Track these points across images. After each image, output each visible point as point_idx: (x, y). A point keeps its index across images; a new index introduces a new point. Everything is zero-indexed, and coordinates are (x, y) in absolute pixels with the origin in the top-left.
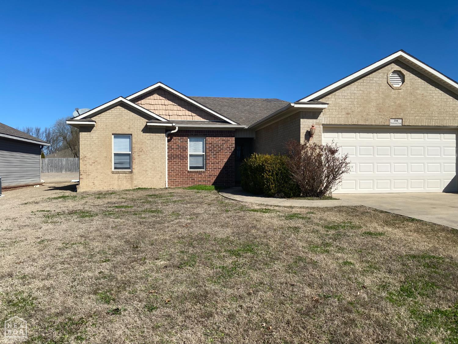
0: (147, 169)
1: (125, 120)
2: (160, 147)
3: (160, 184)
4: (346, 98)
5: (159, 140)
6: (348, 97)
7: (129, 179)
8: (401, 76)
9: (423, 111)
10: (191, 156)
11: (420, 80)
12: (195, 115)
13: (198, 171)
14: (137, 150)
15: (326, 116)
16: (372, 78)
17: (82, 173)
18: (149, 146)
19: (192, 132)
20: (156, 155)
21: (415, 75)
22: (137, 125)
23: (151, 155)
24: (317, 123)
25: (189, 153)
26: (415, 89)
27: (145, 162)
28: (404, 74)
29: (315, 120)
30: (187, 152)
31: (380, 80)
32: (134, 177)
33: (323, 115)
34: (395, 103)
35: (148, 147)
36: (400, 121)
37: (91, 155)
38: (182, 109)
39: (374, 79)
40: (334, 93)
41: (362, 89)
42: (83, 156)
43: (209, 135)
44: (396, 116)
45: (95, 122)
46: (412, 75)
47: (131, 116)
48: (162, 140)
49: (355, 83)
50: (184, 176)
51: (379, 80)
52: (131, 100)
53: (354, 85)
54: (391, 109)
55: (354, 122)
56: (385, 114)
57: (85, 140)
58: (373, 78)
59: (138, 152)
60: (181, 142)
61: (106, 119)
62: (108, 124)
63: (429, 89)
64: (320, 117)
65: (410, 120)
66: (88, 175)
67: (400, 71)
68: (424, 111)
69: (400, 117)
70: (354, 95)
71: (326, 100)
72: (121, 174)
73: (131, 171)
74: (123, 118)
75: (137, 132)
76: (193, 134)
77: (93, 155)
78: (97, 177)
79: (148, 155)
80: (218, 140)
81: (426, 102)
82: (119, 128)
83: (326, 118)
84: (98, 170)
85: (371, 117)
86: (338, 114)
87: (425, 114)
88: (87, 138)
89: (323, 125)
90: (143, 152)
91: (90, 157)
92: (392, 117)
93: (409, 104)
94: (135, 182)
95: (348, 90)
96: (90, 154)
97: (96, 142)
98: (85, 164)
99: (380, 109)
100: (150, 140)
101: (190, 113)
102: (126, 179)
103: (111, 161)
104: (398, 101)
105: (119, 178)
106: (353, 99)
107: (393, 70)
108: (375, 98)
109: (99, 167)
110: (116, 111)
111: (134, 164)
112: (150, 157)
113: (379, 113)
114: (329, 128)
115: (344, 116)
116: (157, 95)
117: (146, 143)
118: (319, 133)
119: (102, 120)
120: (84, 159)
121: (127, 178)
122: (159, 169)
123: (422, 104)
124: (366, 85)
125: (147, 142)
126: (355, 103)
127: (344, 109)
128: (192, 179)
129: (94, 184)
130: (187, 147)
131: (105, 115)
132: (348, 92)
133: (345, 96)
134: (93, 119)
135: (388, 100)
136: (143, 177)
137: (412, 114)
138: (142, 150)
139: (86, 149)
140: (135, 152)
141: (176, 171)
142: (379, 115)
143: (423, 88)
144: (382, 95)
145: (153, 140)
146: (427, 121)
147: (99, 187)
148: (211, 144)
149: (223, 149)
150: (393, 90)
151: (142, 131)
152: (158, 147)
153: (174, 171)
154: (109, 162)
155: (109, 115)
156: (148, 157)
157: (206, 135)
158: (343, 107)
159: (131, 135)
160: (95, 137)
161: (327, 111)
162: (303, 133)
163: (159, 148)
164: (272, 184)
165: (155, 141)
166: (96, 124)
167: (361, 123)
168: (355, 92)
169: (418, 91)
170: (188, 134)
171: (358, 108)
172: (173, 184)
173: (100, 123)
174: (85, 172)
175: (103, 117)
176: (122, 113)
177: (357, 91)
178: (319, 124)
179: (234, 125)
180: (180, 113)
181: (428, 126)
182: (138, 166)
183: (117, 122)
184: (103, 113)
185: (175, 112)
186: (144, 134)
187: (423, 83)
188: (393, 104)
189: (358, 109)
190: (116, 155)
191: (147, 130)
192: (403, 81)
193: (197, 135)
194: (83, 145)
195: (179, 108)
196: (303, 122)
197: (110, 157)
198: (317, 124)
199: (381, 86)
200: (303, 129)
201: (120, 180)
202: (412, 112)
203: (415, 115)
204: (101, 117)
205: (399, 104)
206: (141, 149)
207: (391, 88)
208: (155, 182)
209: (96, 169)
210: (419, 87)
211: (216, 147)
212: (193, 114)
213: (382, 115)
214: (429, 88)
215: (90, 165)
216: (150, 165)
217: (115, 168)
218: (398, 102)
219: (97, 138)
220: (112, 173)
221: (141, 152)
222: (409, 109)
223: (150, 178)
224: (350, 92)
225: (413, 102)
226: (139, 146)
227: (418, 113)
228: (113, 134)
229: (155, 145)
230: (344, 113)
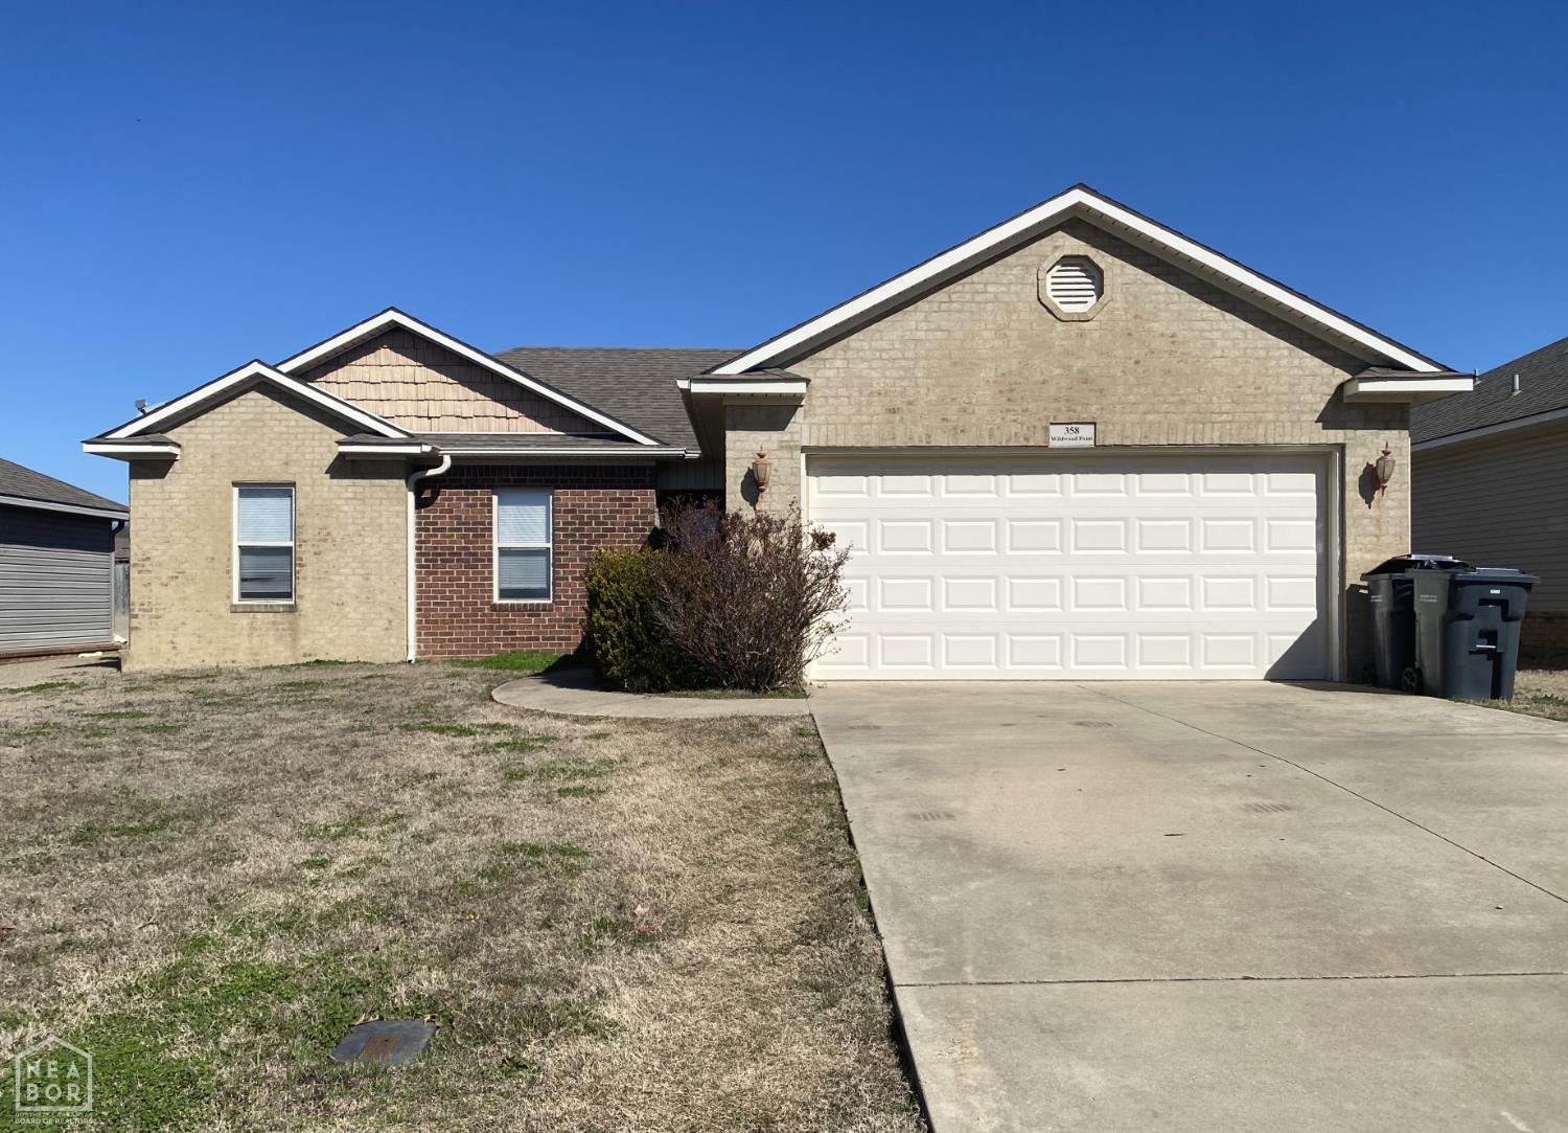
0: (344, 600)
1: (272, 436)
2: (388, 523)
3: (388, 650)
4: (884, 356)
5: (384, 502)
6: (893, 354)
7: (284, 630)
8: (1094, 273)
9: (1174, 395)
10: (503, 552)
11: (1161, 286)
12: (516, 413)
13: (525, 605)
14: (310, 536)
15: (816, 420)
16: (981, 286)
17: (136, 612)
18: (350, 521)
19: (507, 475)
20: (372, 552)
21: (1145, 270)
22: (313, 452)
23: (358, 551)
24: (783, 444)
25: (496, 546)
26: (1145, 316)
27: (338, 574)
28: (1102, 266)
29: (775, 435)
30: (491, 542)
31: (1012, 290)
32: (302, 623)
33: (805, 417)
34: (1068, 368)
35: (346, 525)
36: (1087, 431)
37: (164, 552)
38: (472, 394)
39: (991, 288)
40: (844, 342)
41: (944, 324)
42: (140, 557)
43: (563, 481)
44: (1072, 413)
45: (179, 446)
46: (1132, 271)
47: (293, 423)
48: (395, 502)
49: (920, 303)
50: (477, 621)
51: (1008, 292)
52: (293, 375)
53: (915, 311)
54: (1052, 390)
55: (916, 439)
56: (1030, 407)
57: (147, 505)
58: (986, 285)
59: (315, 543)
60: (468, 506)
61: (213, 434)
62: (220, 451)
63: (1198, 314)
64: (794, 423)
65: (1124, 425)
66: (157, 617)
67: (1086, 257)
68: (1179, 395)
69: (1085, 416)
70: (916, 346)
71: (815, 366)
72: (259, 616)
73: (290, 606)
74: (265, 430)
75: (311, 474)
76: (508, 480)
77: (171, 552)
78: (184, 624)
79: (346, 550)
80: (597, 500)
81: (1186, 363)
82: (254, 464)
83: (814, 428)
84: (186, 602)
85: (978, 419)
86: (859, 413)
87: (1183, 402)
88: (152, 499)
89: (804, 449)
90: (329, 544)
91: (164, 558)
92: (1054, 418)
93: (1121, 369)
94: (306, 643)
95: (895, 329)
96: (161, 548)
97: (180, 509)
98: (146, 581)
99: (1009, 391)
100: (355, 502)
101: (500, 409)
102: (277, 630)
103: (229, 572)
104: (1080, 361)
105: (254, 629)
106: (912, 359)
107: (1058, 255)
108: (993, 354)
109: (190, 590)
110: (243, 409)
111: (301, 581)
112: (355, 558)
113: (1007, 406)
114: (828, 460)
115: (880, 417)
116: (388, 350)
117: (342, 512)
118: (792, 478)
119: (200, 436)
120: (143, 566)
121: (281, 626)
122: (385, 596)
123: (1169, 371)
124: (960, 311)
125: (345, 508)
126: (920, 375)
127: (880, 394)
128: (505, 633)
129: (174, 648)
130: (490, 523)
131: (209, 423)
132: (895, 335)
133: (882, 350)
134: (171, 435)
135: (1039, 358)
136: (331, 624)
137: (1134, 404)
138: (329, 534)
139: (150, 533)
140: (305, 541)
141: (451, 604)
142: (1008, 410)
143: (1176, 314)
144: (1018, 343)
145: (363, 500)
146: (1190, 427)
147: (190, 656)
148: (573, 511)
149: (614, 530)
150: (1059, 324)
151: (326, 473)
152: (380, 526)
153: (445, 604)
154: (221, 575)
155: (221, 423)
156: (347, 560)
157: (556, 481)
158: (876, 387)
159: (294, 484)
160: (180, 496)
161: (818, 403)
162: (736, 477)
163: (385, 527)
164: (614, 646)
165: (371, 506)
166: (182, 450)
167: (941, 440)
168: (921, 335)
169: (1156, 325)
170: (493, 481)
171: (928, 389)
172: (441, 647)
173: (192, 450)
174: (144, 607)
175: (203, 430)
176: (264, 413)
177: (927, 330)
178: (791, 447)
179: (646, 445)
180: (467, 409)
181: (1196, 446)
182: (313, 589)
183: (246, 443)
184: (203, 417)
185: (450, 408)
186: (335, 481)
187: (1176, 296)
188: (1058, 371)
189: (931, 393)
190: (245, 551)
191: (345, 467)
192: (1100, 292)
193: (524, 481)
194: (140, 521)
195: (463, 391)
196: (735, 441)
197: (225, 560)
198: (782, 447)
199: (1015, 311)
200: (734, 466)
201: (256, 633)
202: (1132, 397)
203: (1142, 408)
204: (197, 430)
205: (1081, 371)
206: (325, 532)
207: (1053, 318)
208: (371, 640)
209: (180, 599)
210: (1160, 311)
211: (589, 524)
212: (512, 413)
213: (1020, 412)
214: (1196, 311)
215: (162, 584)
216: (354, 587)
217: (244, 595)
218: (1079, 365)
219: (184, 496)
220: (232, 612)
221: (325, 540)
222: (1120, 390)
223: (355, 629)
224: (903, 336)
225: (1137, 362)
226: (317, 521)
227: (1155, 400)
228: (235, 484)
229: (371, 519)
230: (878, 409)
